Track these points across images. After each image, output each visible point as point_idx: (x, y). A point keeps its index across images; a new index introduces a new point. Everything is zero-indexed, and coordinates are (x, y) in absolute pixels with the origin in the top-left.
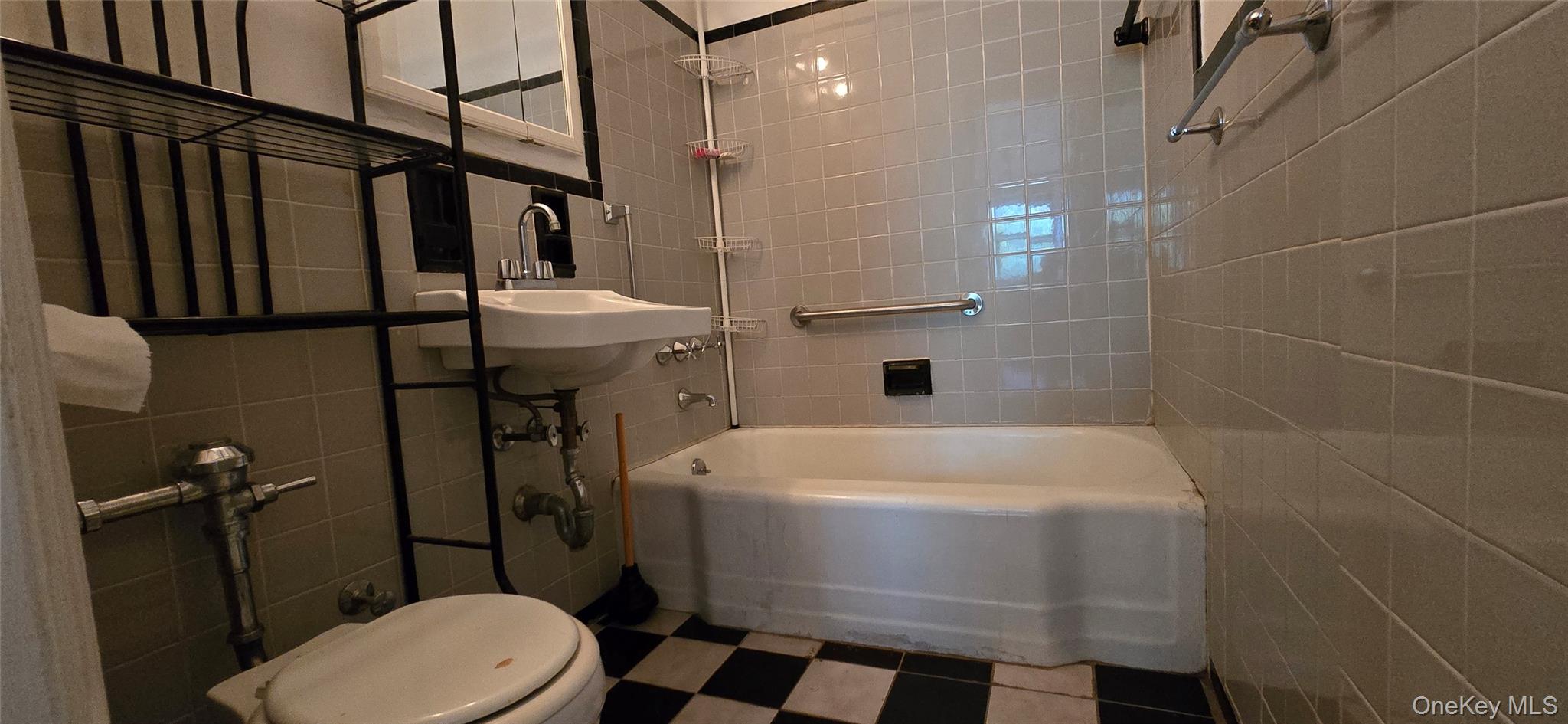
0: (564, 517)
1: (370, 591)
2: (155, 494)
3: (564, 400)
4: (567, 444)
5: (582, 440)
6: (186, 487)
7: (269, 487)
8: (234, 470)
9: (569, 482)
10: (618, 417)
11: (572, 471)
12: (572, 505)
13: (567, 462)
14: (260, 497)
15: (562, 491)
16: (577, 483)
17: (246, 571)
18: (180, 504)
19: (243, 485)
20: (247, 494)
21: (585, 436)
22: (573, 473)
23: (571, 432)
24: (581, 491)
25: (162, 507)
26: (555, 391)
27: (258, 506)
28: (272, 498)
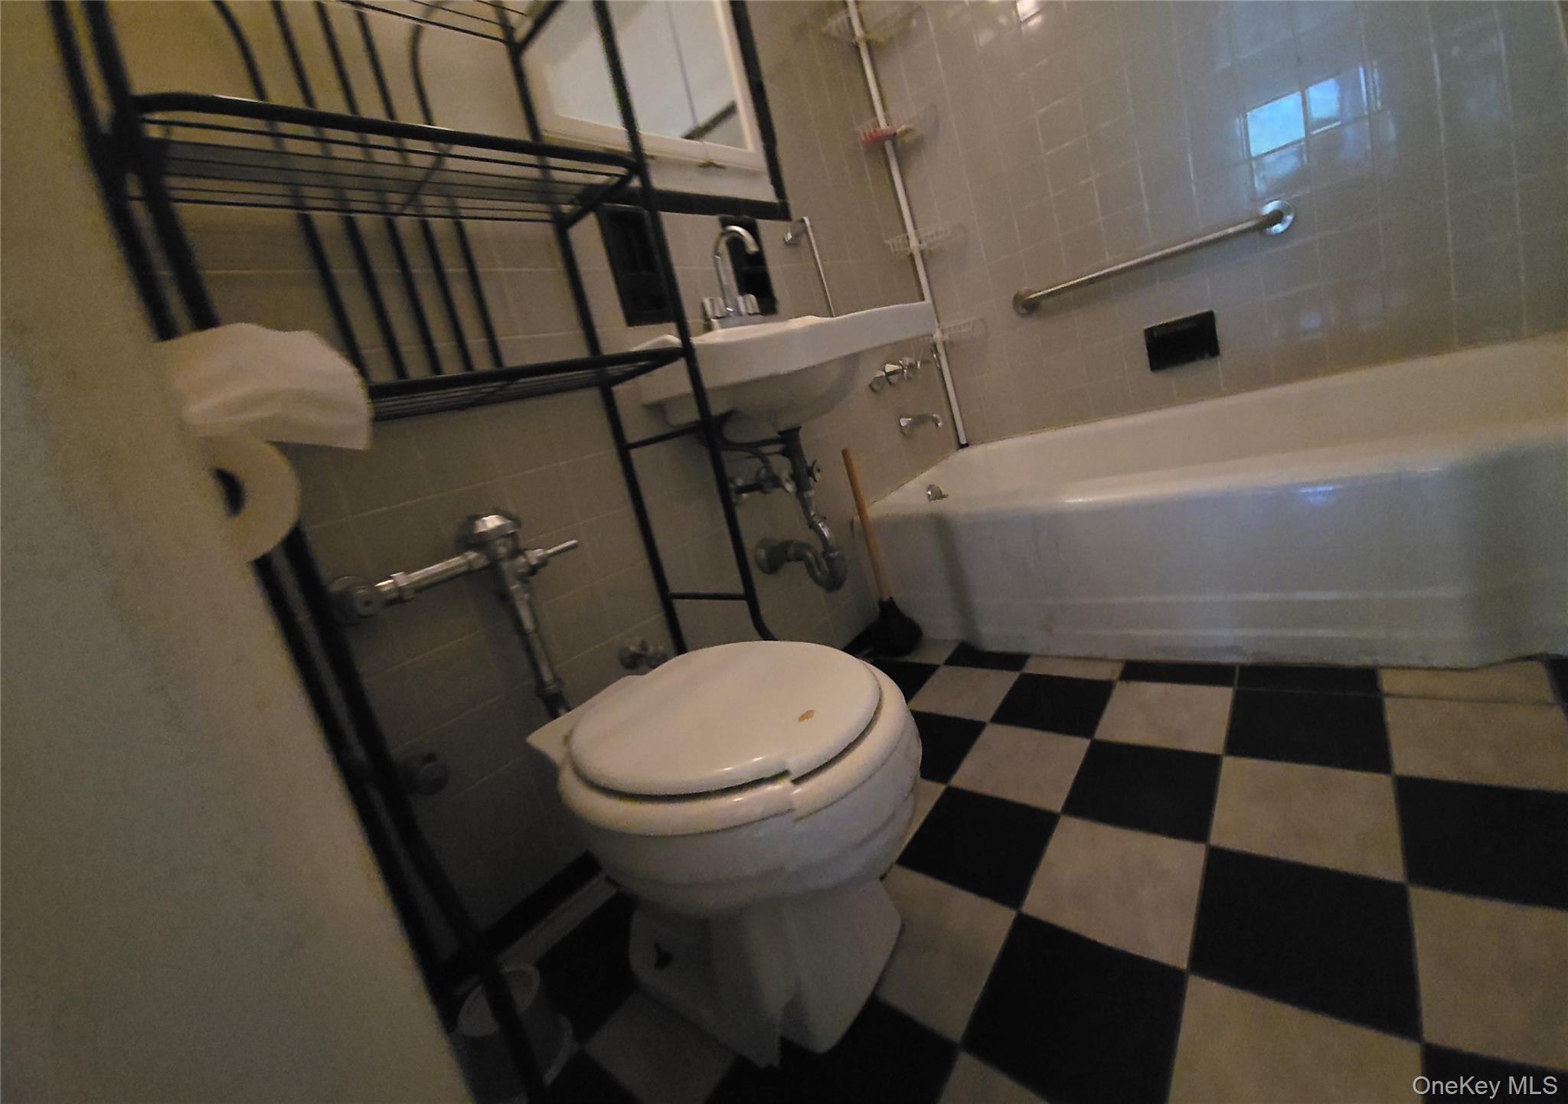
0: (814, 562)
1: (644, 646)
2: (450, 563)
3: (789, 441)
4: (801, 488)
5: (815, 480)
6: (472, 555)
7: (539, 552)
8: (508, 536)
9: (812, 526)
10: (845, 453)
11: (812, 514)
12: (820, 549)
13: (805, 505)
14: (534, 562)
15: (805, 536)
16: (820, 525)
17: (536, 630)
18: (470, 573)
19: (517, 552)
20: (522, 560)
21: (818, 476)
22: (814, 516)
23: (803, 476)
24: (826, 533)
25: (458, 576)
26: (780, 433)
27: (534, 570)
28: (544, 562)
